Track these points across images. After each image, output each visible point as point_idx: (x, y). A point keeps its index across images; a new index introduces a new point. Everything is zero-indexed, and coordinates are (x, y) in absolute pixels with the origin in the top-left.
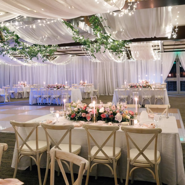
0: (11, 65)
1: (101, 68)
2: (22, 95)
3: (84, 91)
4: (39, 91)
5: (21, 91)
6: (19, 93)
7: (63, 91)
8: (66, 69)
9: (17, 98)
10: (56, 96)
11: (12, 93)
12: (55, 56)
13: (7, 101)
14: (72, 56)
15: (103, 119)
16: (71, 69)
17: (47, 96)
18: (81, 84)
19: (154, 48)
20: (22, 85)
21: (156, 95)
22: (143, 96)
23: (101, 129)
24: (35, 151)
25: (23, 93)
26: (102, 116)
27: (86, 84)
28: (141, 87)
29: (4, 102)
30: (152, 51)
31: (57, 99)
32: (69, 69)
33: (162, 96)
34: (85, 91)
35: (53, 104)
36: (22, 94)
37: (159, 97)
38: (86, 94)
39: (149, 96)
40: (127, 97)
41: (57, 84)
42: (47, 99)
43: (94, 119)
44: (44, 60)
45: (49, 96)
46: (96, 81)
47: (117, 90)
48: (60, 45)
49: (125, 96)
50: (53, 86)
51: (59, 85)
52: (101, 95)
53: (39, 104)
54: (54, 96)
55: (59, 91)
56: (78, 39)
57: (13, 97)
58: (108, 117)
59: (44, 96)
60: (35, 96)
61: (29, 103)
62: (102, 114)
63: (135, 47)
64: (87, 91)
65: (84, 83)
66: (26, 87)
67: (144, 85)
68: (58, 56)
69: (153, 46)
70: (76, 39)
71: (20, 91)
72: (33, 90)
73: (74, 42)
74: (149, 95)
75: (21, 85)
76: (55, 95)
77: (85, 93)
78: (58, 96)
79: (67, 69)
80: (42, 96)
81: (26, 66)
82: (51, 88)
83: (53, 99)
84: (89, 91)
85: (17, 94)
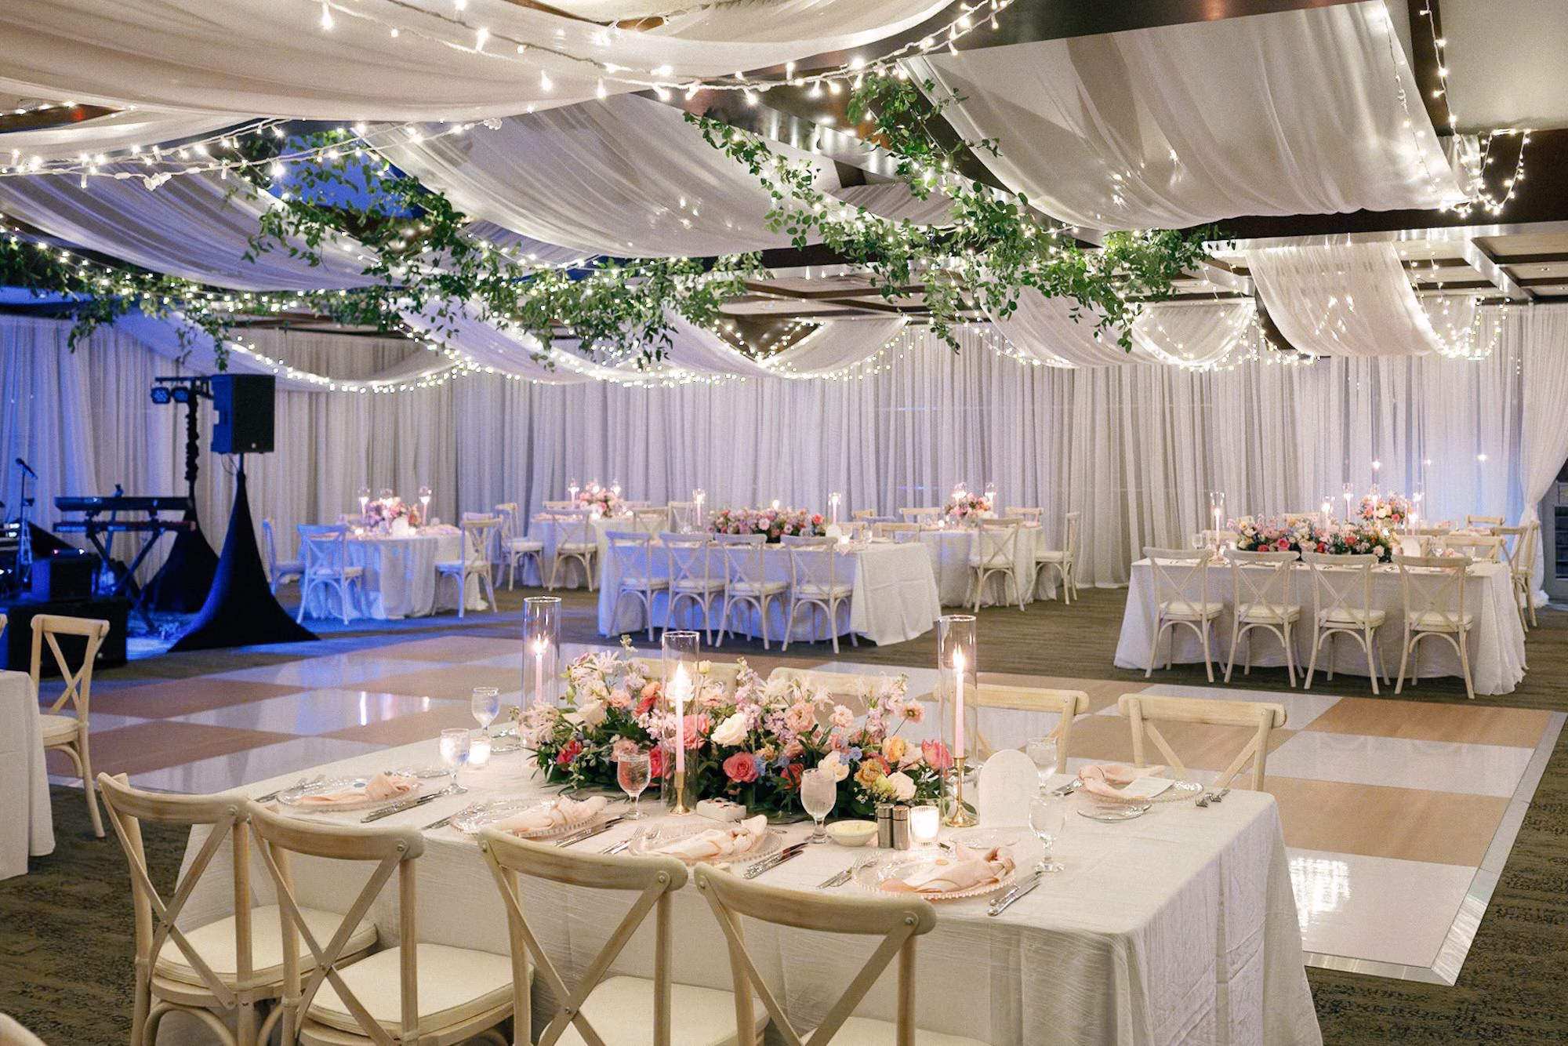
0: (517, 377)
1: (1101, 407)
2: (584, 569)
3: (967, 560)
4: (655, 549)
5: (582, 546)
6: (569, 559)
7: (800, 554)
8: (877, 406)
9: (552, 585)
10: (757, 587)
11: (530, 556)
12: (804, 321)
13: (481, 606)
14: (913, 323)
15: (735, 787)
16: (908, 409)
17: (706, 584)
18: (956, 510)
19: (1419, 276)
20: (594, 507)
21: (1413, 609)
22: (1321, 615)
23: (573, 874)
24: (233, 980)
25: (594, 555)
26: (730, 768)
27: (987, 515)
28: (1321, 548)
29: (453, 613)
30: (1412, 302)
31: (761, 609)
32: (893, 409)
33: (1454, 618)
34: (975, 559)
35: (744, 636)
36: (586, 563)
37: (1432, 620)
38: (983, 578)
39: (1360, 615)
40: (1221, 612)
41: (776, 505)
42: (705, 605)
43: (679, 784)
44: (649, 357)
45: (714, 584)
46: (1065, 489)
47: (1147, 562)
48: (773, 259)
49: (1198, 607)
50: (751, 522)
51: (791, 514)
52: (1099, 585)
53: (651, 638)
54: (743, 589)
55: (777, 552)
56: (815, 227)
57: (532, 582)
58: (766, 779)
59: (687, 585)
60: (635, 582)
61: (596, 626)
62: (736, 758)
63: (1282, 268)
64: (986, 560)
65: (973, 506)
66: (616, 518)
67: (1346, 531)
68: (826, 323)
69: (1406, 264)
70: (801, 227)
71: (570, 546)
72: (620, 543)
73: (789, 245)
74: (1360, 607)
75: (584, 506)
76: (753, 579)
77: (975, 570)
78: (772, 587)
79: (882, 410)
80: (672, 584)
81: (605, 381)
82: (737, 532)
83: (744, 606)
84: (999, 562)
85: (557, 564)
